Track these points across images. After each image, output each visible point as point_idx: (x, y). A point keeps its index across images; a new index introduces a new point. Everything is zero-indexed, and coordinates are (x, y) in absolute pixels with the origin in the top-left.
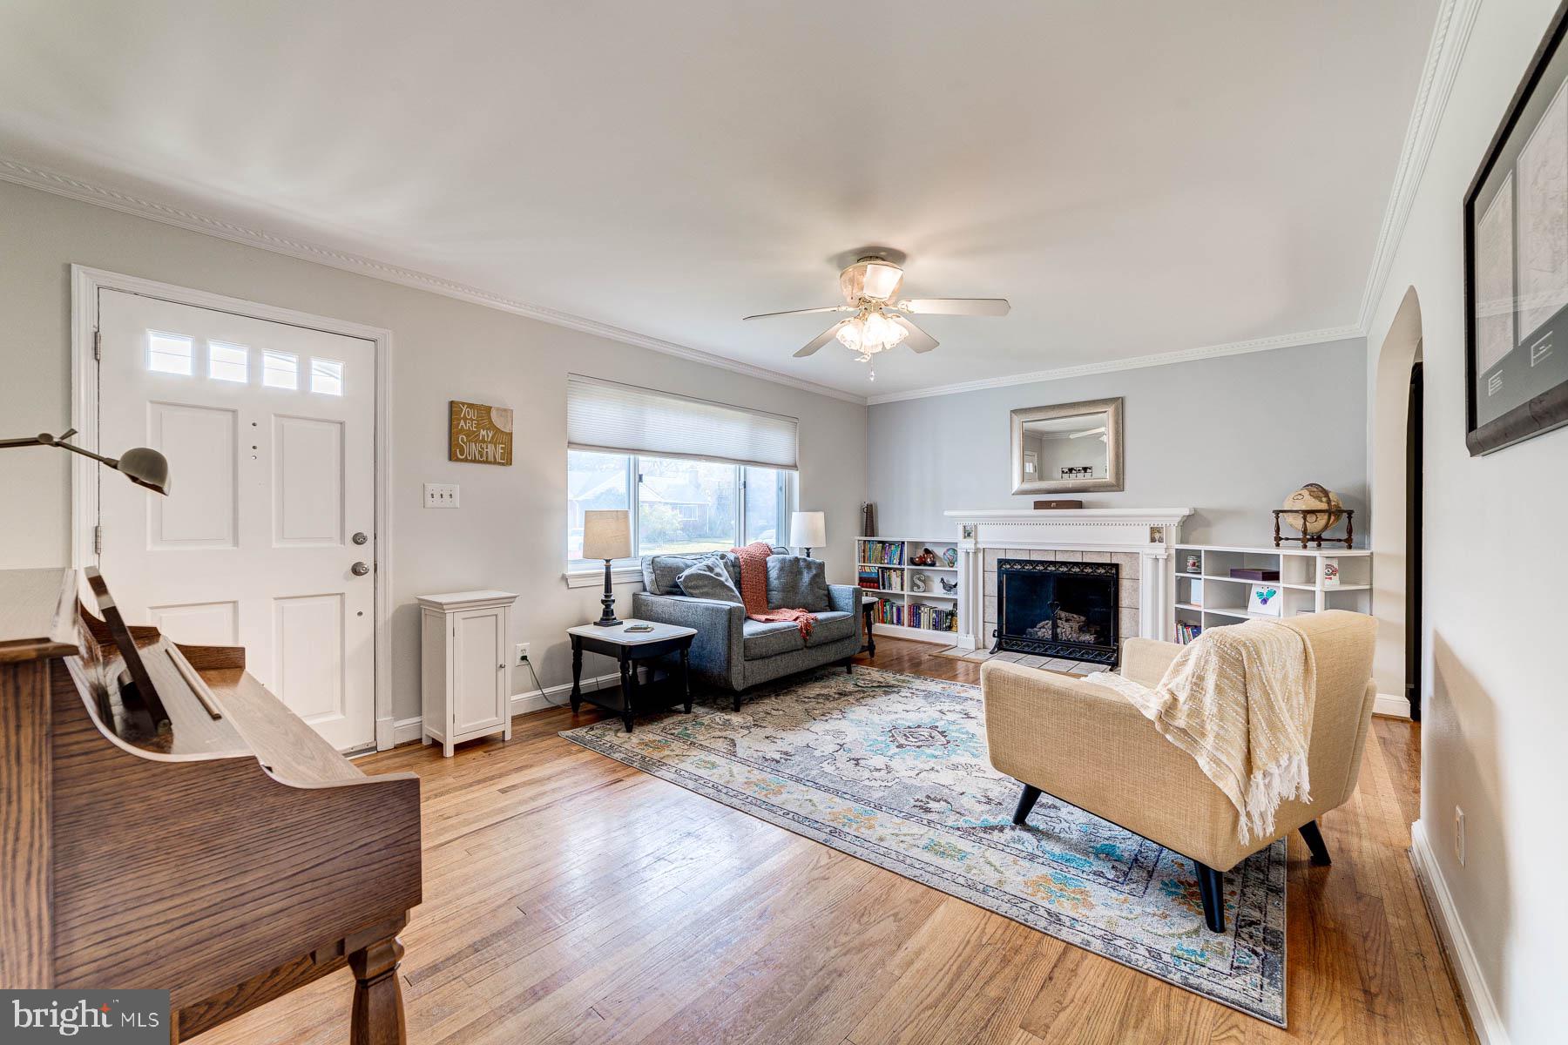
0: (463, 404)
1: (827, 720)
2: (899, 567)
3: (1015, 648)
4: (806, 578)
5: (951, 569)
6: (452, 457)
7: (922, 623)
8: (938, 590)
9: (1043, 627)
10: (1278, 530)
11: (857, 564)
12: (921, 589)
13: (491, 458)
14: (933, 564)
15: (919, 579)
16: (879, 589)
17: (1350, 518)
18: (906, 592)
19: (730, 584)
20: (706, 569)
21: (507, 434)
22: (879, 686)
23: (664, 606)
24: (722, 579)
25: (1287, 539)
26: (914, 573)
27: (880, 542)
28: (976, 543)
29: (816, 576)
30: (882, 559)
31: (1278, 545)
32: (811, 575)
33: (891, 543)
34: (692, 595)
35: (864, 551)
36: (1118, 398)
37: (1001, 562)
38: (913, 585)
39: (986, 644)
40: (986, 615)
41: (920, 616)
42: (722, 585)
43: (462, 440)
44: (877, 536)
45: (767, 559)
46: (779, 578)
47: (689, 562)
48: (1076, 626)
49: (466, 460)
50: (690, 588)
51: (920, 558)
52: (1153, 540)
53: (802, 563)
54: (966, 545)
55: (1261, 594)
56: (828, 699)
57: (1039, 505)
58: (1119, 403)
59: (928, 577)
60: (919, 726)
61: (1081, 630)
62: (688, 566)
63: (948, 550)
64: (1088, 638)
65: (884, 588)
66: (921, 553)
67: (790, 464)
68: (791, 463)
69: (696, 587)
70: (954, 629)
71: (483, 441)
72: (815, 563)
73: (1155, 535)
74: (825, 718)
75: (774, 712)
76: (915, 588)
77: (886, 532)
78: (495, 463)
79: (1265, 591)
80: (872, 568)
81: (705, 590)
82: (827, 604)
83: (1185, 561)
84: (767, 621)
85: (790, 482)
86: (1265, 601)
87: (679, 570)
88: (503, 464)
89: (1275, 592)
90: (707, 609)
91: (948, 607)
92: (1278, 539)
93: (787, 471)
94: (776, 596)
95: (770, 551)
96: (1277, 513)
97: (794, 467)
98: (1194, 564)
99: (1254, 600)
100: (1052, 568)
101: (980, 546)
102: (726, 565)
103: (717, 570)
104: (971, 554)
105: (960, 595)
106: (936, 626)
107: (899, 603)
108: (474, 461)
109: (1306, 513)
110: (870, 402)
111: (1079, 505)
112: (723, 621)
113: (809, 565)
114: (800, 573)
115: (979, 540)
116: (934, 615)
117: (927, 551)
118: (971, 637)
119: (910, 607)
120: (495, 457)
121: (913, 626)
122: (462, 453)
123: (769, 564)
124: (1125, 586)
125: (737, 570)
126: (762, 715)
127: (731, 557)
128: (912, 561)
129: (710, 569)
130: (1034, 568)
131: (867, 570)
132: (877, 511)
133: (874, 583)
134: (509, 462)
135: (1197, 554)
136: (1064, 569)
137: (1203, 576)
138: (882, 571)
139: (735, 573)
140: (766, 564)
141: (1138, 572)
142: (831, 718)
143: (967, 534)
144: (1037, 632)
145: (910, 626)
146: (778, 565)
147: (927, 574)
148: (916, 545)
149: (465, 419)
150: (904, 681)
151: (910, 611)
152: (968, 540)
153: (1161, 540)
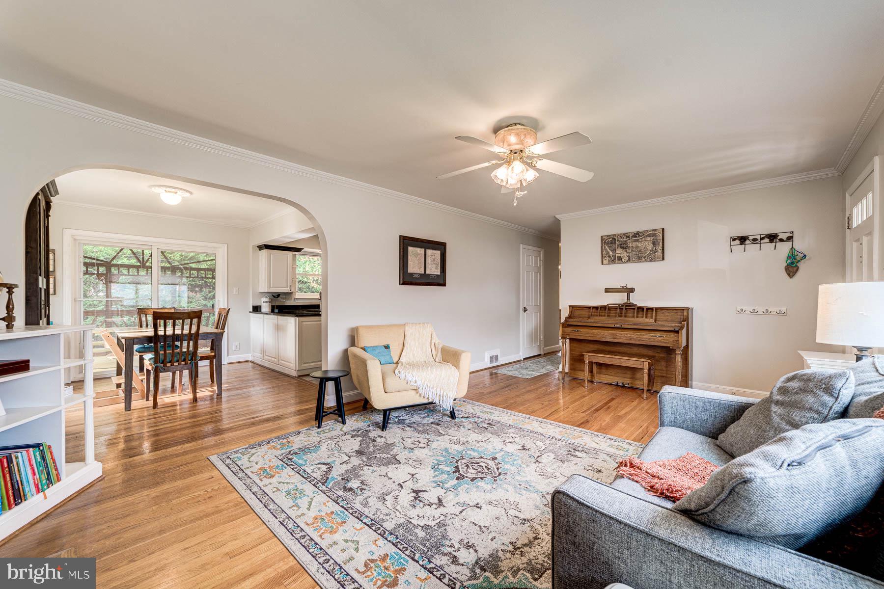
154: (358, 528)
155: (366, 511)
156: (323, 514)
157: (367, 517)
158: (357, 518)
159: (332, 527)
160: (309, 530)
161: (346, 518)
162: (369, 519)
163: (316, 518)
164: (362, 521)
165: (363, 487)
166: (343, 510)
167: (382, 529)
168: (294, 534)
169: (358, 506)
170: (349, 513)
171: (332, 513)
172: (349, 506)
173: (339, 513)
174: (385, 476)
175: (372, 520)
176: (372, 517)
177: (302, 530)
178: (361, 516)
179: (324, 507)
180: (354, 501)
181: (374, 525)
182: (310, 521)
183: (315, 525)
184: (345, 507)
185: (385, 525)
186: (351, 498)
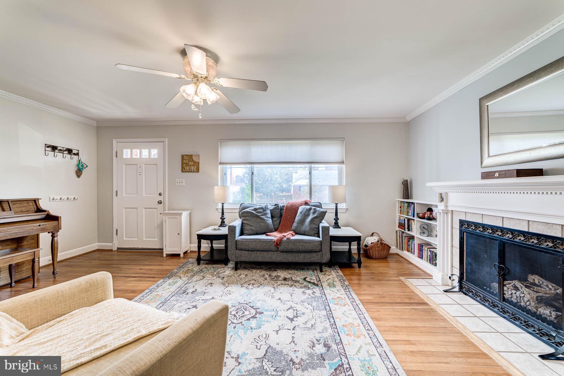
0: (185, 155)
2: (413, 218)
4: (310, 218)
6: (182, 171)
7: (423, 257)
11: (397, 214)
12: (425, 235)
13: (193, 171)
21: (197, 162)
24: (259, 214)
26: (421, 223)
28: (447, 206)
29: (315, 217)
32: (313, 217)
35: (401, 207)
42: (258, 217)
43: (184, 166)
45: (299, 207)
49: (185, 172)
51: (423, 214)
53: (312, 211)
60: (256, 309)
66: (425, 210)
68: (340, 160)
71: (190, 166)
76: (421, 233)
78: (194, 172)
80: (404, 218)
88: (196, 172)
94: (294, 225)
97: (342, 162)
101: (450, 209)
103: (259, 210)
108: (188, 172)
113: (315, 212)
114: (308, 215)
115: (448, 204)
120: (194, 170)
122: (184, 170)
131: (402, 218)
133: (403, 226)
134: (198, 171)
138: (408, 220)
143: (442, 199)
145: (418, 257)
146: (301, 211)
149: (185, 159)
152: (442, 203)
154: (338, 319)
155: (328, 325)
156: (353, 337)
157: (330, 322)
158: (335, 325)
159: (351, 327)
160: (365, 332)
161: (341, 328)
162: (330, 320)
163: (359, 337)
164: (334, 321)
165: (316, 342)
166: (340, 333)
167: (328, 313)
168: (374, 334)
169: (330, 331)
170: (337, 330)
171: (347, 335)
172: (334, 334)
173: (343, 333)
174: (294, 342)
175: (329, 319)
176: (328, 320)
177: (368, 334)
178: (332, 324)
179: (350, 342)
180: (330, 335)
181: (330, 316)
182: (362, 337)
183: (360, 333)
184: (337, 335)
185: (325, 313)
186: (330, 338)
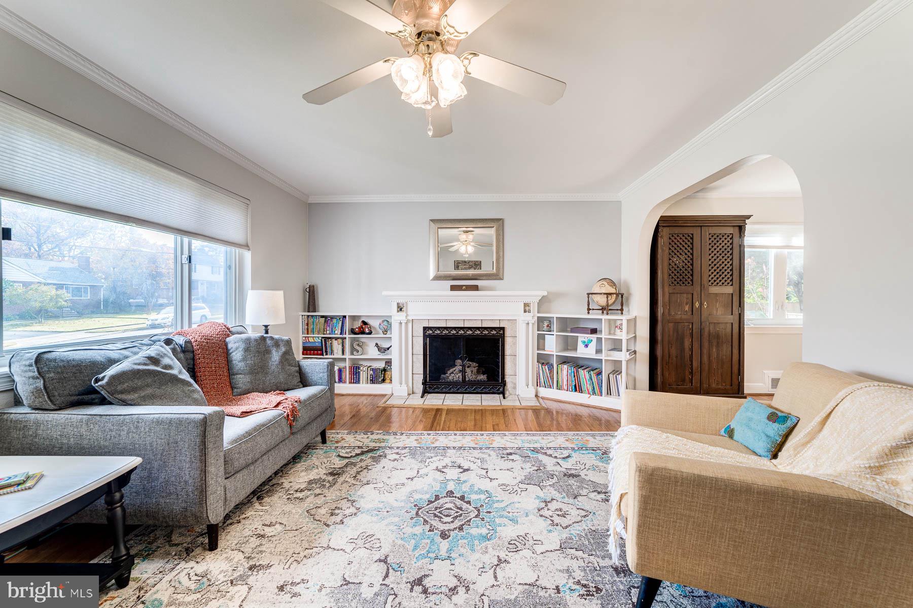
1: (342, 522)
2: (341, 336)
3: (436, 390)
4: (276, 356)
5: (385, 336)
7: (361, 379)
8: (373, 352)
9: (452, 373)
10: (588, 305)
11: (301, 335)
12: (360, 353)
14: (370, 333)
15: (358, 345)
16: (323, 355)
17: (622, 297)
18: (347, 356)
19: (186, 376)
20: (148, 362)
22: (363, 453)
23: (64, 426)
24: (174, 372)
25: (593, 309)
26: (353, 341)
27: (322, 317)
28: (407, 316)
29: (285, 353)
30: (324, 331)
31: (589, 313)
32: (280, 353)
33: (332, 318)
34: (125, 403)
35: (307, 324)
36: (501, 219)
37: (425, 329)
38: (353, 350)
39: (414, 390)
40: (414, 369)
41: (359, 376)
42: (175, 379)
44: (318, 312)
45: (228, 340)
46: (244, 359)
47: (114, 355)
48: (475, 370)
50: (122, 392)
51: (359, 328)
52: (525, 311)
53: (269, 342)
54: (397, 318)
55: (584, 342)
56: (324, 486)
57: (453, 288)
58: (499, 223)
59: (364, 342)
60: (437, 498)
61: (478, 372)
62: (112, 362)
63: (383, 321)
64: (483, 377)
65: (327, 354)
66: (358, 324)
67: (243, 244)
68: (242, 241)
69: (134, 390)
70: (388, 381)
72: (282, 340)
73: (526, 308)
74: (338, 519)
75: (269, 531)
76: (355, 353)
77: (326, 308)
79: (586, 340)
80: (315, 339)
81: (149, 391)
82: (299, 380)
83: (543, 324)
84: (245, 414)
85: (241, 260)
86: (586, 346)
87: (99, 367)
89: (592, 340)
90: (159, 422)
91: (381, 365)
92: (589, 309)
93: (237, 250)
94: (242, 380)
95: (228, 332)
96: (588, 294)
98: (548, 326)
99: (580, 346)
100: (462, 332)
101: (410, 318)
102: (174, 351)
103: (166, 361)
104: (403, 325)
105: (394, 355)
106: (373, 381)
107: (342, 365)
109: (608, 294)
110: (312, 200)
111: (476, 288)
112: (192, 437)
113: (277, 343)
114: (268, 352)
115: (408, 313)
116: (372, 372)
117: (364, 323)
118: (404, 387)
119: (350, 368)
121: (354, 383)
123: (230, 346)
124: (508, 341)
125: (190, 355)
126: (254, 542)
127: (181, 340)
128: (353, 331)
129: (154, 360)
130: (450, 333)
131: (311, 340)
132: (318, 292)
133: (317, 350)
135: (549, 320)
136: (470, 332)
137: (555, 333)
138: (325, 340)
139: (187, 359)
140: (226, 345)
141: (516, 331)
142: (345, 516)
143: (400, 309)
144: (448, 377)
145: (350, 383)
146: (242, 346)
147: (363, 340)
148: (354, 318)
150: (379, 441)
151: (350, 371)
152: (400, 313)
153: (529, 312)
